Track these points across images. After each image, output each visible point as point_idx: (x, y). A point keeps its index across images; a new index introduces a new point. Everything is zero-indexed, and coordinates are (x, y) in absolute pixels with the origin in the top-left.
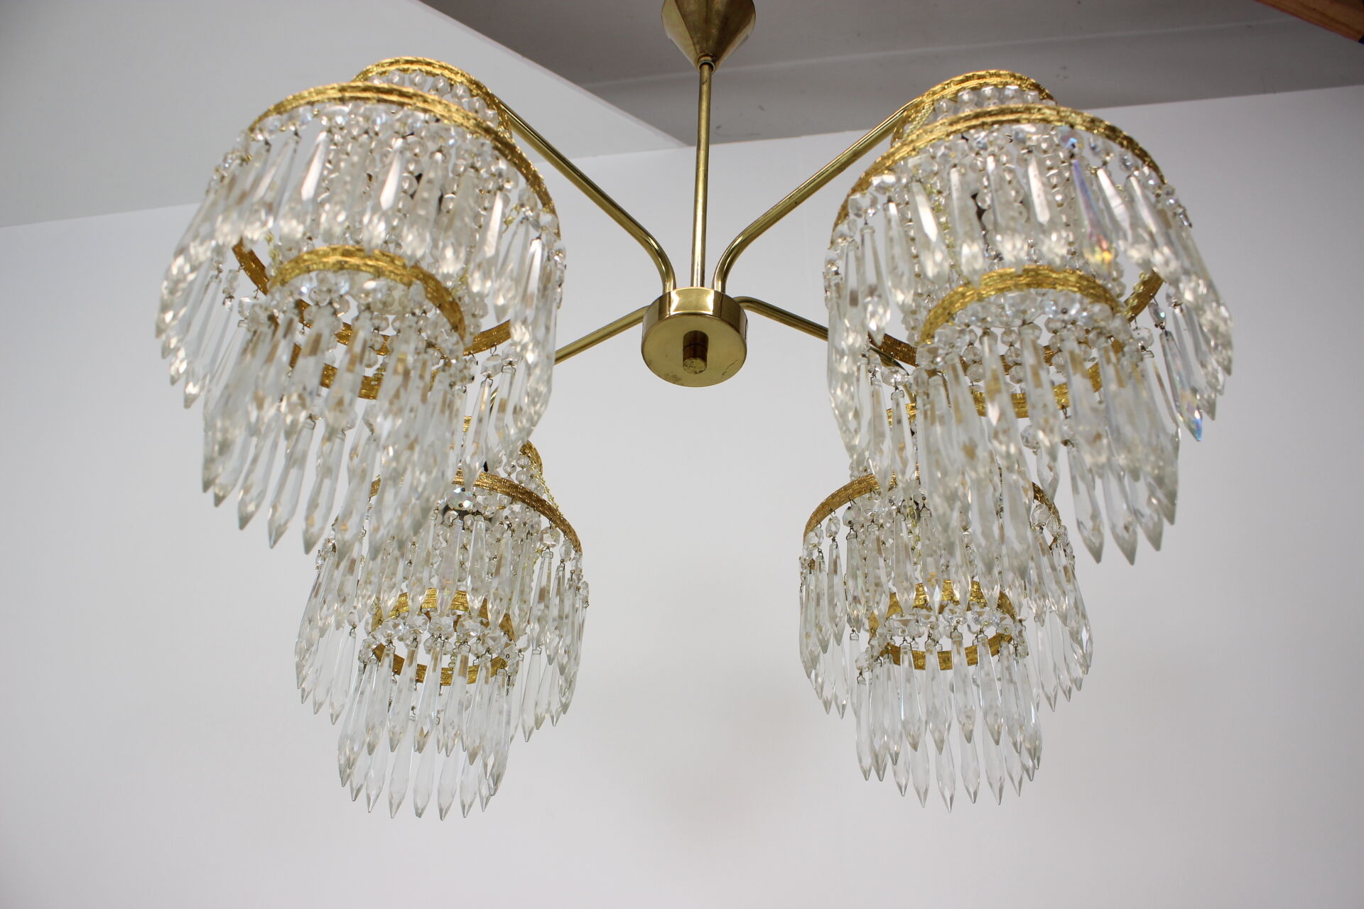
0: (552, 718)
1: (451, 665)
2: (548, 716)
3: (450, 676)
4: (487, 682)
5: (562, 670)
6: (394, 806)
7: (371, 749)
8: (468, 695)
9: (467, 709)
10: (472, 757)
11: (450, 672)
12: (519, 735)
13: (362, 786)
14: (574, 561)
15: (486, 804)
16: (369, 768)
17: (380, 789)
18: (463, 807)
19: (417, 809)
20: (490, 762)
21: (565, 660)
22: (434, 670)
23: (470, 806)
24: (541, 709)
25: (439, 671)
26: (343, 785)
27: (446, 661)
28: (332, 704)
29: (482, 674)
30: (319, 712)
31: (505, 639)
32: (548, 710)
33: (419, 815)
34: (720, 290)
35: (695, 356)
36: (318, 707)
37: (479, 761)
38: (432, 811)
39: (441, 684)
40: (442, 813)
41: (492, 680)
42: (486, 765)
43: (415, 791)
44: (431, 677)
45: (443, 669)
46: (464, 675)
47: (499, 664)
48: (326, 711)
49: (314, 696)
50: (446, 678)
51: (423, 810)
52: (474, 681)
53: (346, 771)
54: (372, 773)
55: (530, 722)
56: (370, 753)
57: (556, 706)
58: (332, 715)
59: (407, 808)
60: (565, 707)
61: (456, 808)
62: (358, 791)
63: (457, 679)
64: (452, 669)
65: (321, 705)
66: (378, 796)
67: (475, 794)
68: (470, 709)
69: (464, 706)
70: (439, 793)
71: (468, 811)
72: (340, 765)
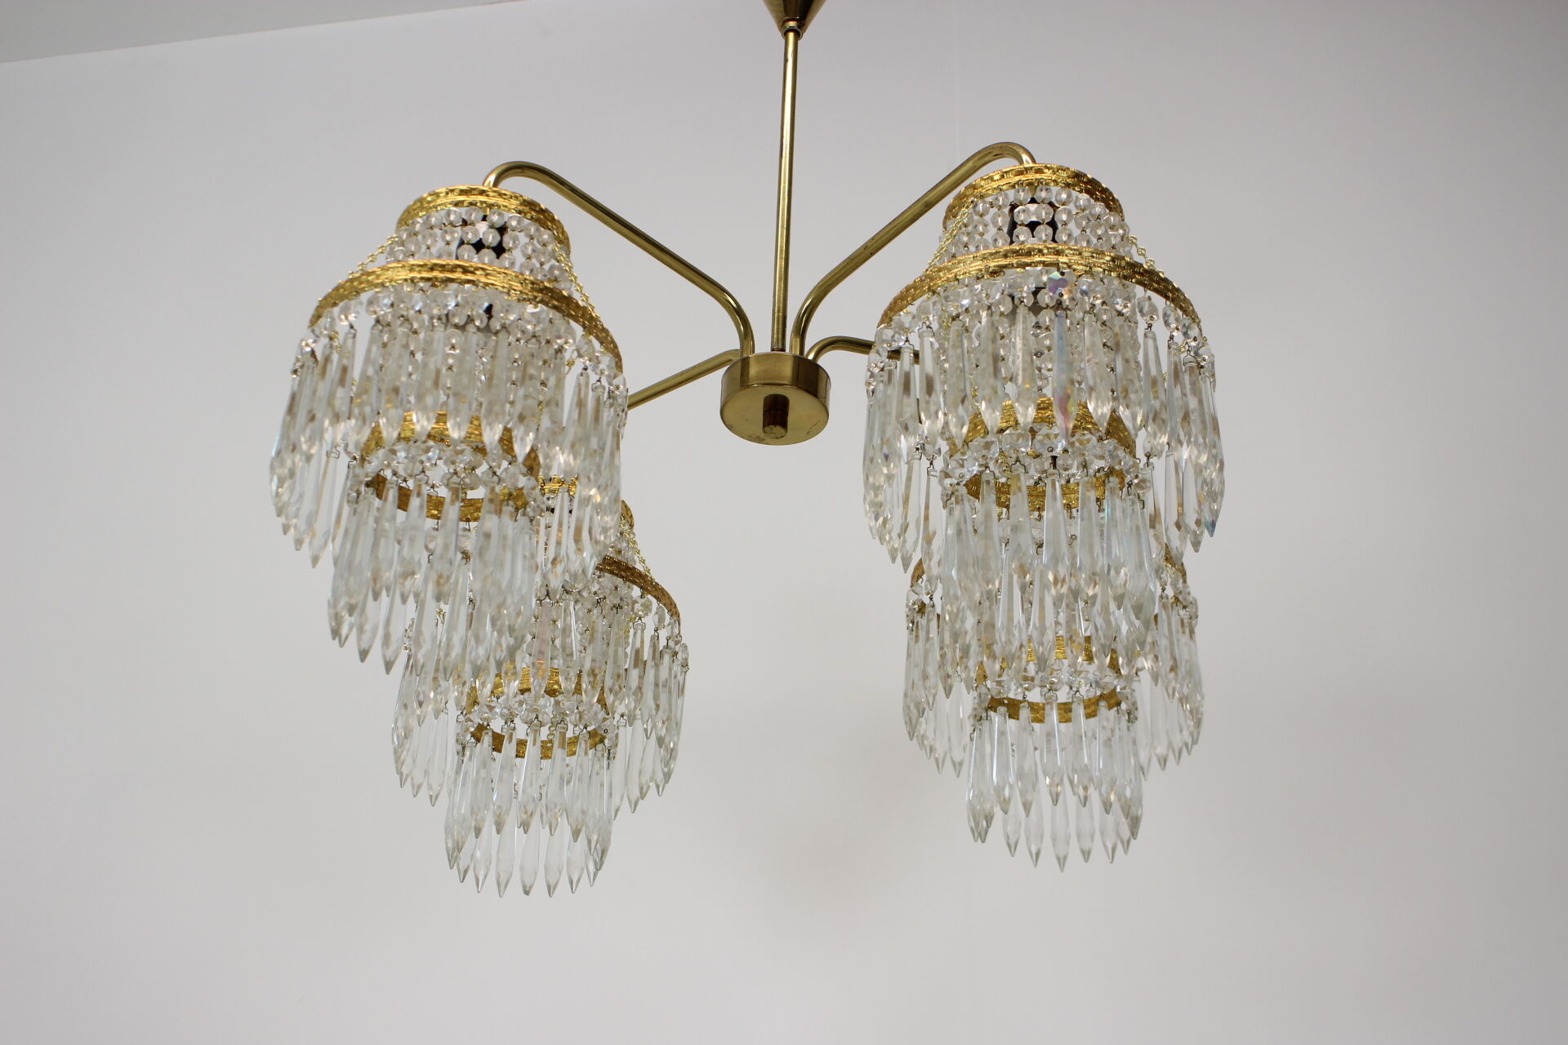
0: (658, 787)
1: (551, 737)
2: (652, 785)
3: (551, 749)
4: (586, 753)
5: (661, 741)
6: (502, 886)
7: (478, 831)
8: (569, 768)
9: (568, 782)
10: (576, 834)
11: (549, 745)
12: (625, 805)
13: (468, 867)
14: (670, 627)
15: (594, 879)
16: (475, 848)
17: (488, 869)
18: (571, 883)
19: (524, 887)
20: (595, 837)
21: (663, 732)
22: (534, 744)
23: (578, 881)
24: (646, 778)
25: (539, 744)
26: (451, 868)
27: (544, 733)
28: (430, 787)
29: (580, 748)
30: (419, 794)
31: (602, 714)
32: (652, 779)
33: (527, 893)
34: (798, 353)
35: (775, 423)
36: (417, 789)
37: (582, 837)
38: (540, 888)
39: (541, 758)
40: (551, 889)
41: (591, 752)
42: (589, 841)
43: (522, 869)
44: (532, 750)
45: (542, 742)
46: (563, 748)
47: (596, 738)
48: (424, 793)
49: (412, 779)
50: (546, 751)
51: (531, 887)
52: (574, 753)
53: (454, 853)
54: (478, 854)
55: (636, 793)
56: (477, 837)
57: (660, 777)
58: (431, 797)
59: (515, 887)
60: (667, 776)
61: (564, 884)
62: (466, 872)
63: (558, 752)
64: (551, 741)
65: (419, 787)
66: (486, 876)
67: (583, 869)
68: (572, 784)
69: (564, 781)
70: (546, 868)
71: (576, 888)
72: (447, 848)
